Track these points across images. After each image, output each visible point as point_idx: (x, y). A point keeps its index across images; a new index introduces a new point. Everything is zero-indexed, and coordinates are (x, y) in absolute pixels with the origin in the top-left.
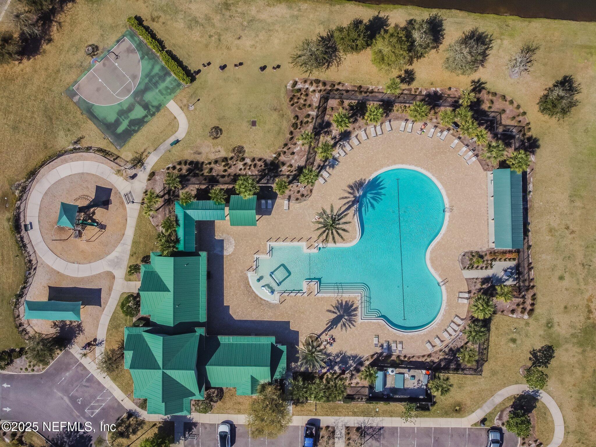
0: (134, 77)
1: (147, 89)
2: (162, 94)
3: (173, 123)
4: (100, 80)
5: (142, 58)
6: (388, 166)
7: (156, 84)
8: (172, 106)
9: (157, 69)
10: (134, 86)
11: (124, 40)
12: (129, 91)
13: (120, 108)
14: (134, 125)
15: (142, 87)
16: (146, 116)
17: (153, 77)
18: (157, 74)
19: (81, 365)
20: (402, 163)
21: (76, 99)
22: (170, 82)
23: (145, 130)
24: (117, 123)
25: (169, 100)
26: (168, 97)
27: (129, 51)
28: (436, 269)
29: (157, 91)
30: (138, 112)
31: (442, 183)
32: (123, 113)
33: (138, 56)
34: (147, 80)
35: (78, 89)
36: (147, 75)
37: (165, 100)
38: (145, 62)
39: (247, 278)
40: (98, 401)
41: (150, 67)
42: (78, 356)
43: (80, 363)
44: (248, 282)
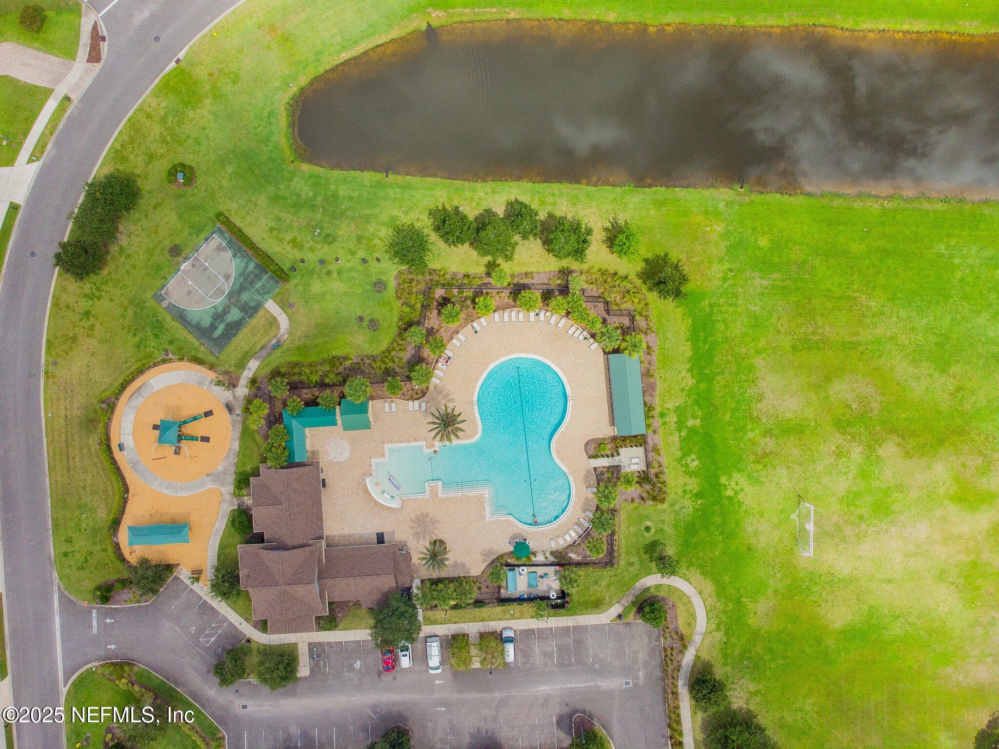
0: (227, 277)
1: (242, 289)
2: (259, 293)
3: (273, 322)
4: (190, 283)
5: (235, 256)
6: (506, 355)
7: (252, 283)
8: (271, 306)
9: (251, 266)
10: (228, 287)
11: (213, 238)
12: (224, 293)
13: (213, 311)
14: (231, 329)
15: (237, 287)
16: (243, 318)
17: (249, 275)
18: (252, 272)
19: (192, 591)
20: (520, 352)
21: (165, 304)
22: (266, 280)
23: (244, 332)
24: (213, 327)
25: (267, 300)
26: (265, 297)
27: (219, 249)
28: (562, 460)
29: (253, 290)
30: (235, 314)
31: (562, 370)
32: (218, 316)
33: (230, 254)
34: (241, 280)
35: (166, 294)
36: (242, 274)
37: (262, 300)
38: (238, 260)
39: (365, 485)
40: (213, 628)
41: (243, 265)
42: (188, 582)
43: (191, 589)
44: (367, 487)
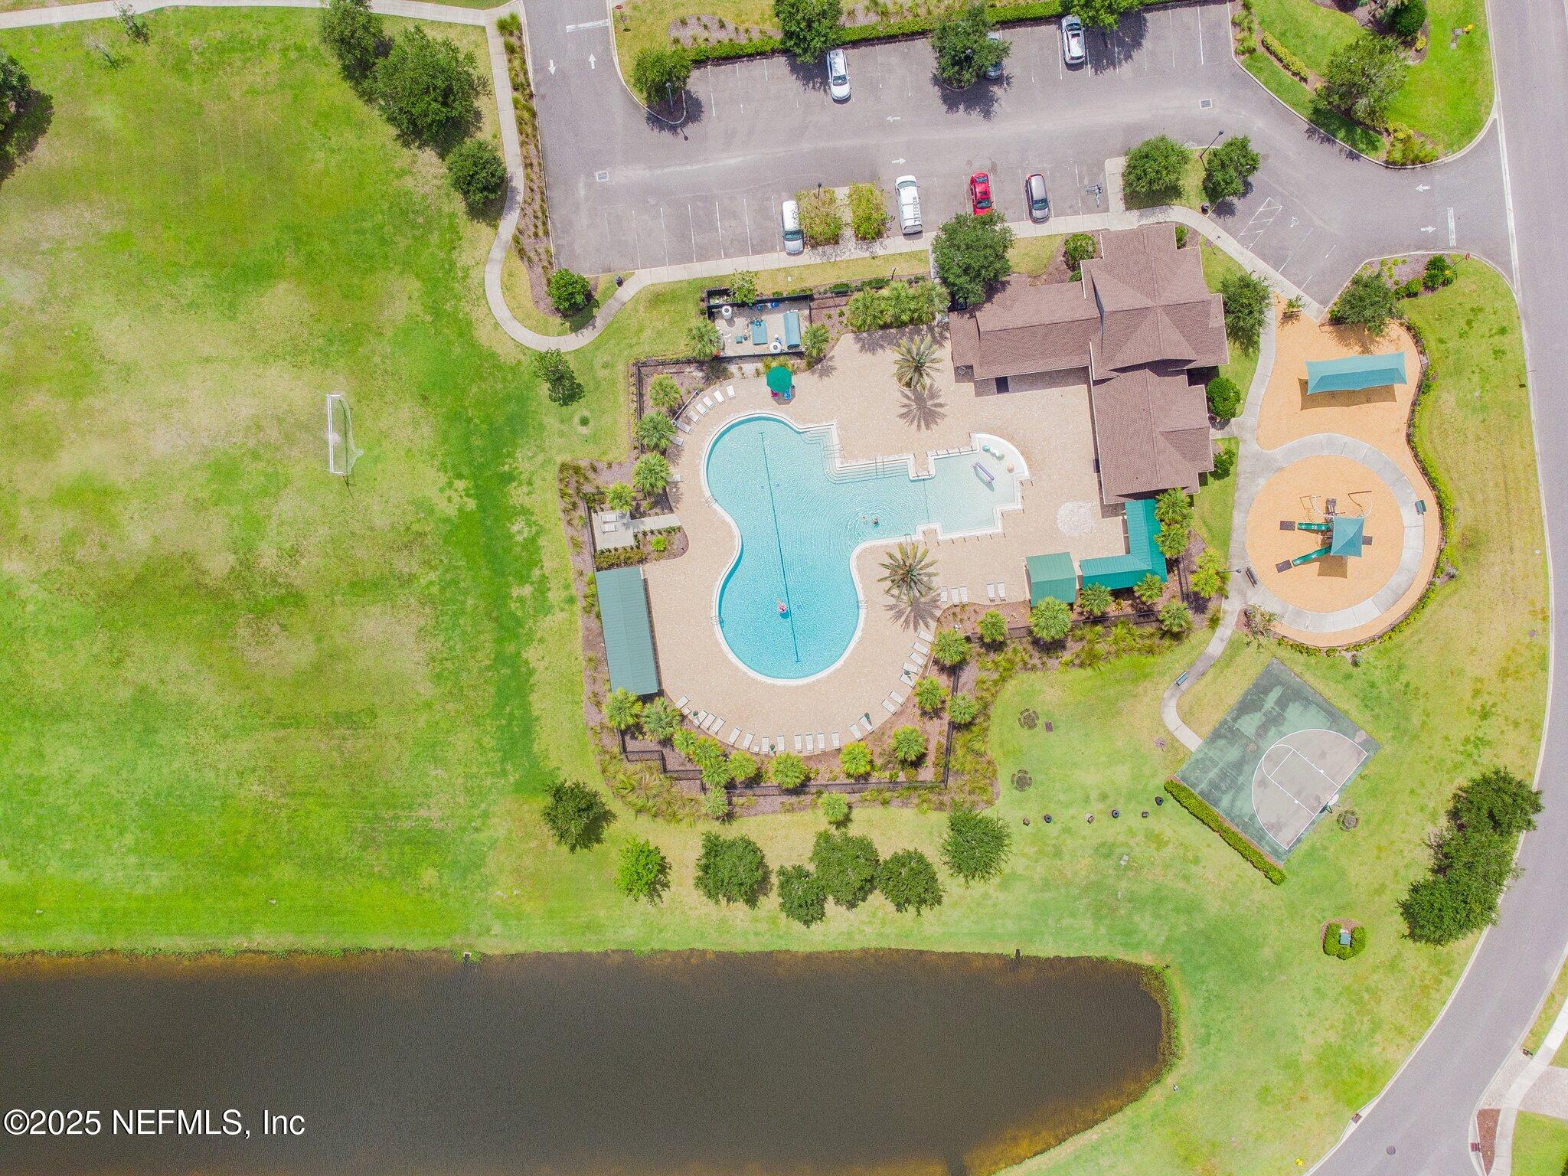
0: (1263, 783)
1: (1239, 765)
2: (1211, 760)
3: (1187, 717)
4: (1322, 771)
5: (1253, 817)
6: (818, 681)
7: (1223, 775)
8: (1192, 741)
9: (1225, 802)
10: (1260, 767)
11: (1288, 844)
12: (1268, 757)
13: (1283, 729)
14: (1253, 701)
15: (1246, 768)
16: (1235, 720)
17: (1229, 788)
18: (1224, 792)
19: (1298, 284)
20: (797, 687)
21: (1361, 736)
22: (1201, 782)
23: (1233, 697)
24: (1282, 703)
25: (1199, 751)
26: (1201, 755)
27: (1277, 827)
28: (724, 522)
29: (1221, 765)
30: (1249, 725)
31: (730, 662)
32: (1274, 720)
33: (1261, 820)
34: (1241, 779)
35: (1359, 753)
36: (1240, 789)
37: (1206, 750)
38: (1246, 810)
39: (1030, 467)
40: (1262, 226)
41: (1238, 804)
42: (1306, 299)
43: (1300, 288)
44: (1027, 462)
